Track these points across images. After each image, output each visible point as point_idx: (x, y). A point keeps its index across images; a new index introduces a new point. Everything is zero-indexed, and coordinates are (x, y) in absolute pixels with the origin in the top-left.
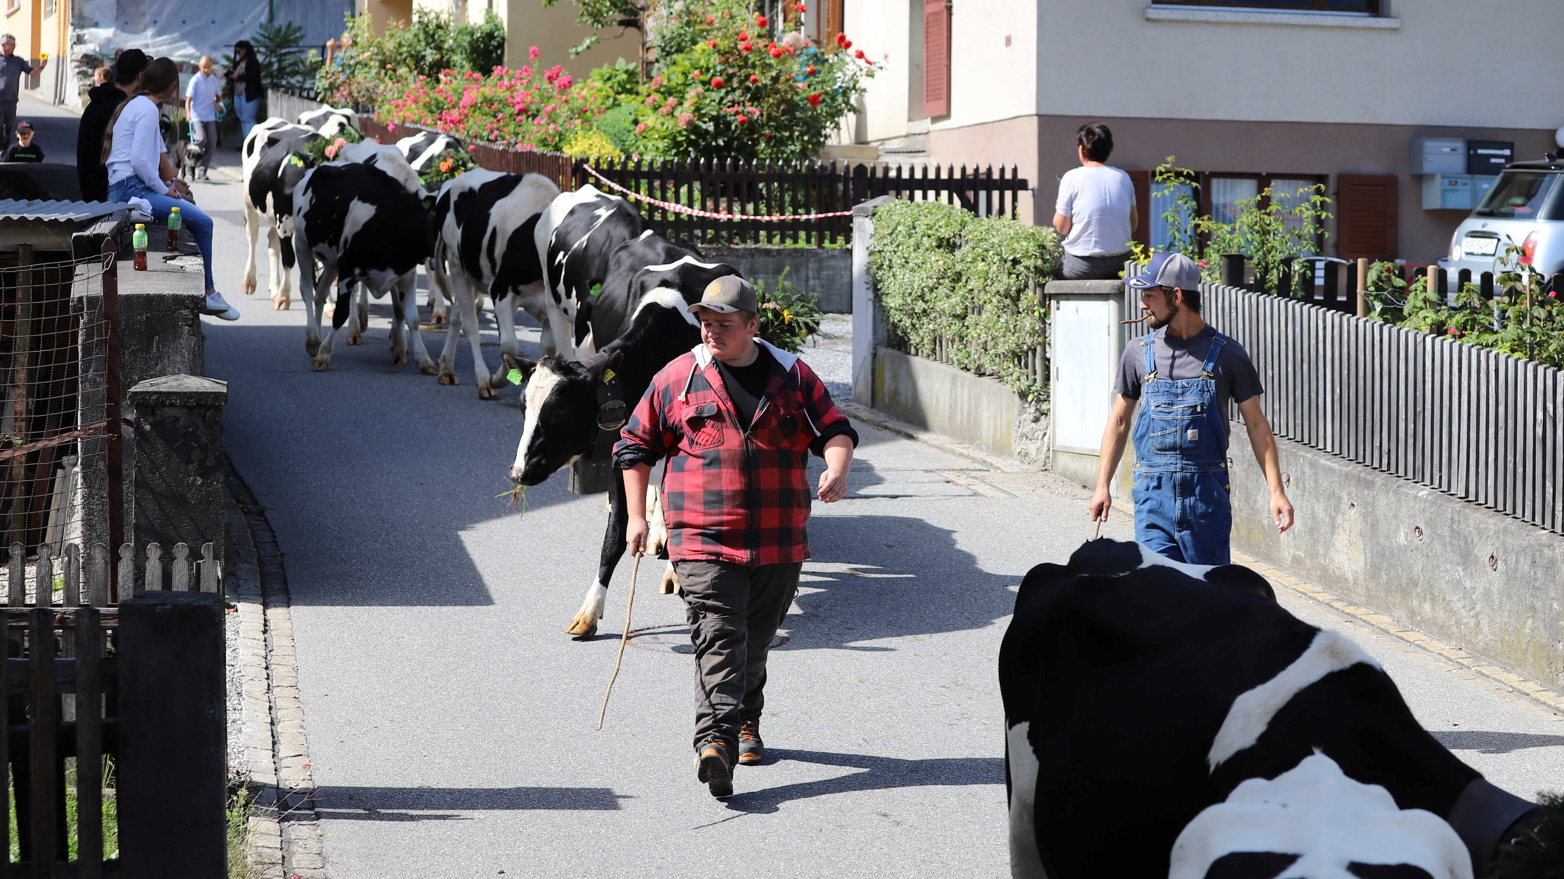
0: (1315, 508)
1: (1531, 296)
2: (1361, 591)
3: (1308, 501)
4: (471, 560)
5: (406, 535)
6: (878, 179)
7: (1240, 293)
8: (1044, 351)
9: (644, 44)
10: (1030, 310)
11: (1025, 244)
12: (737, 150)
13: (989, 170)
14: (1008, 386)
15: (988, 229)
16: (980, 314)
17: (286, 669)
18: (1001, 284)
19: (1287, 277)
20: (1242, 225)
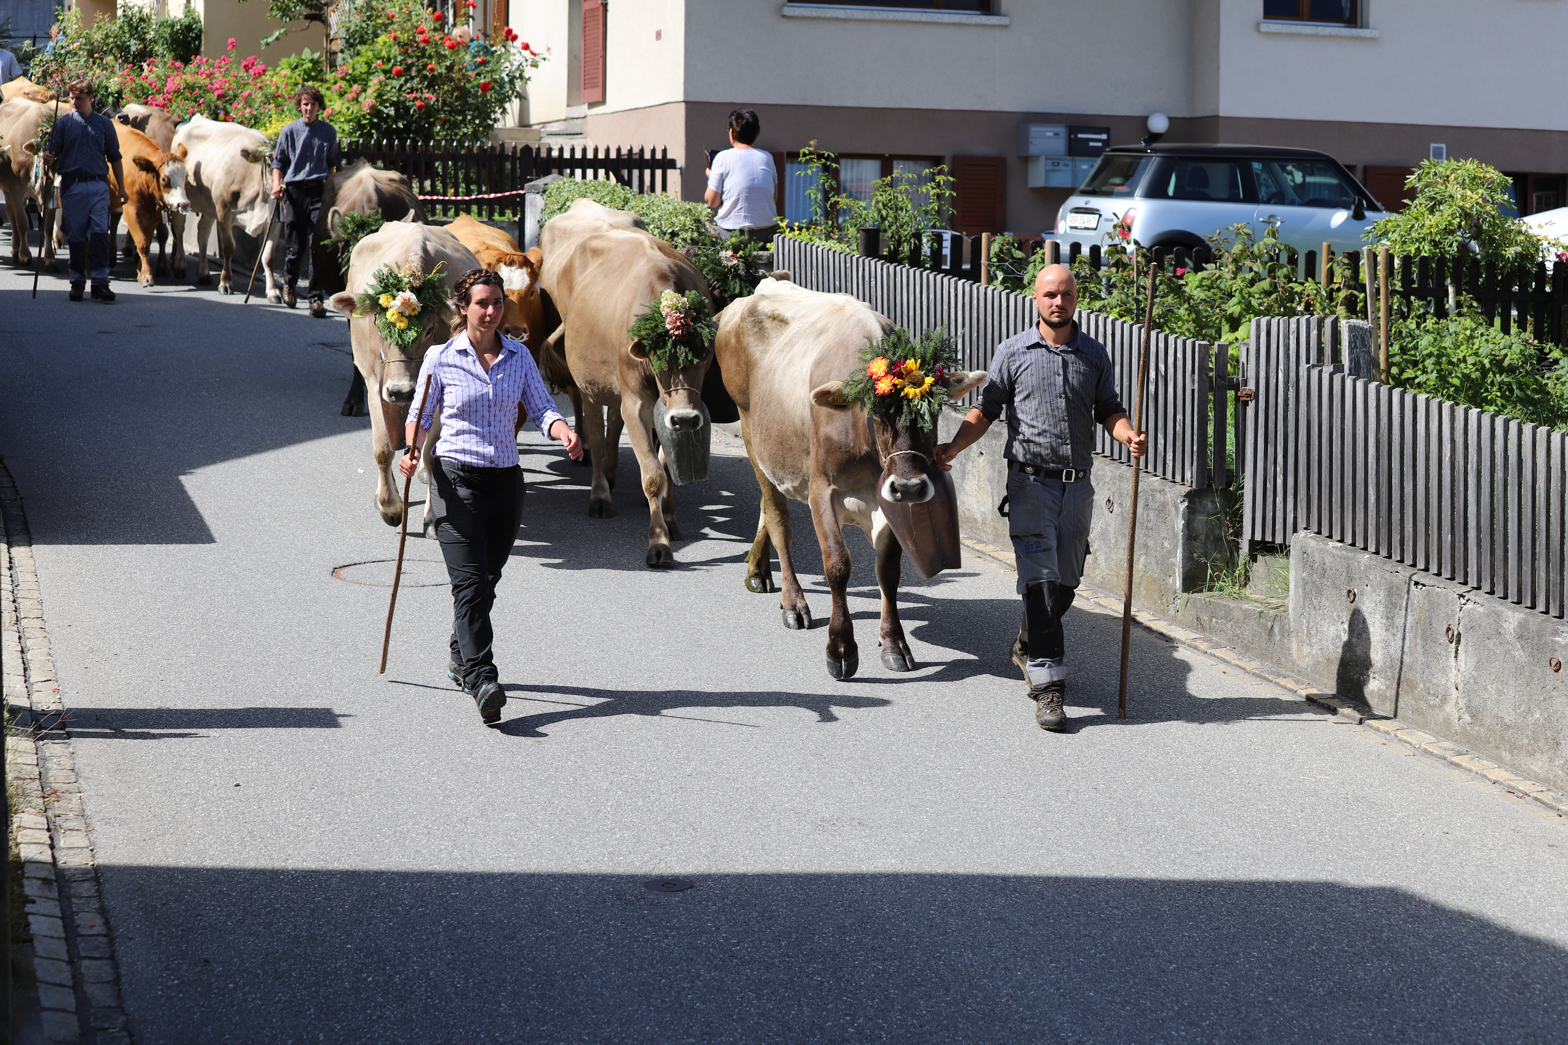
1: (1138, 267)
2: (989, 530)
4: (192, 502)
5: (132, 481)
6: (543, 159)
7: (879, 264)
9: (328, 36)
11: (682, 218)
12: (416, 132)
13: (642, 151)
15: (649, 205)
17: (31, 602)
19: (917, 250)
20: (877, 202)
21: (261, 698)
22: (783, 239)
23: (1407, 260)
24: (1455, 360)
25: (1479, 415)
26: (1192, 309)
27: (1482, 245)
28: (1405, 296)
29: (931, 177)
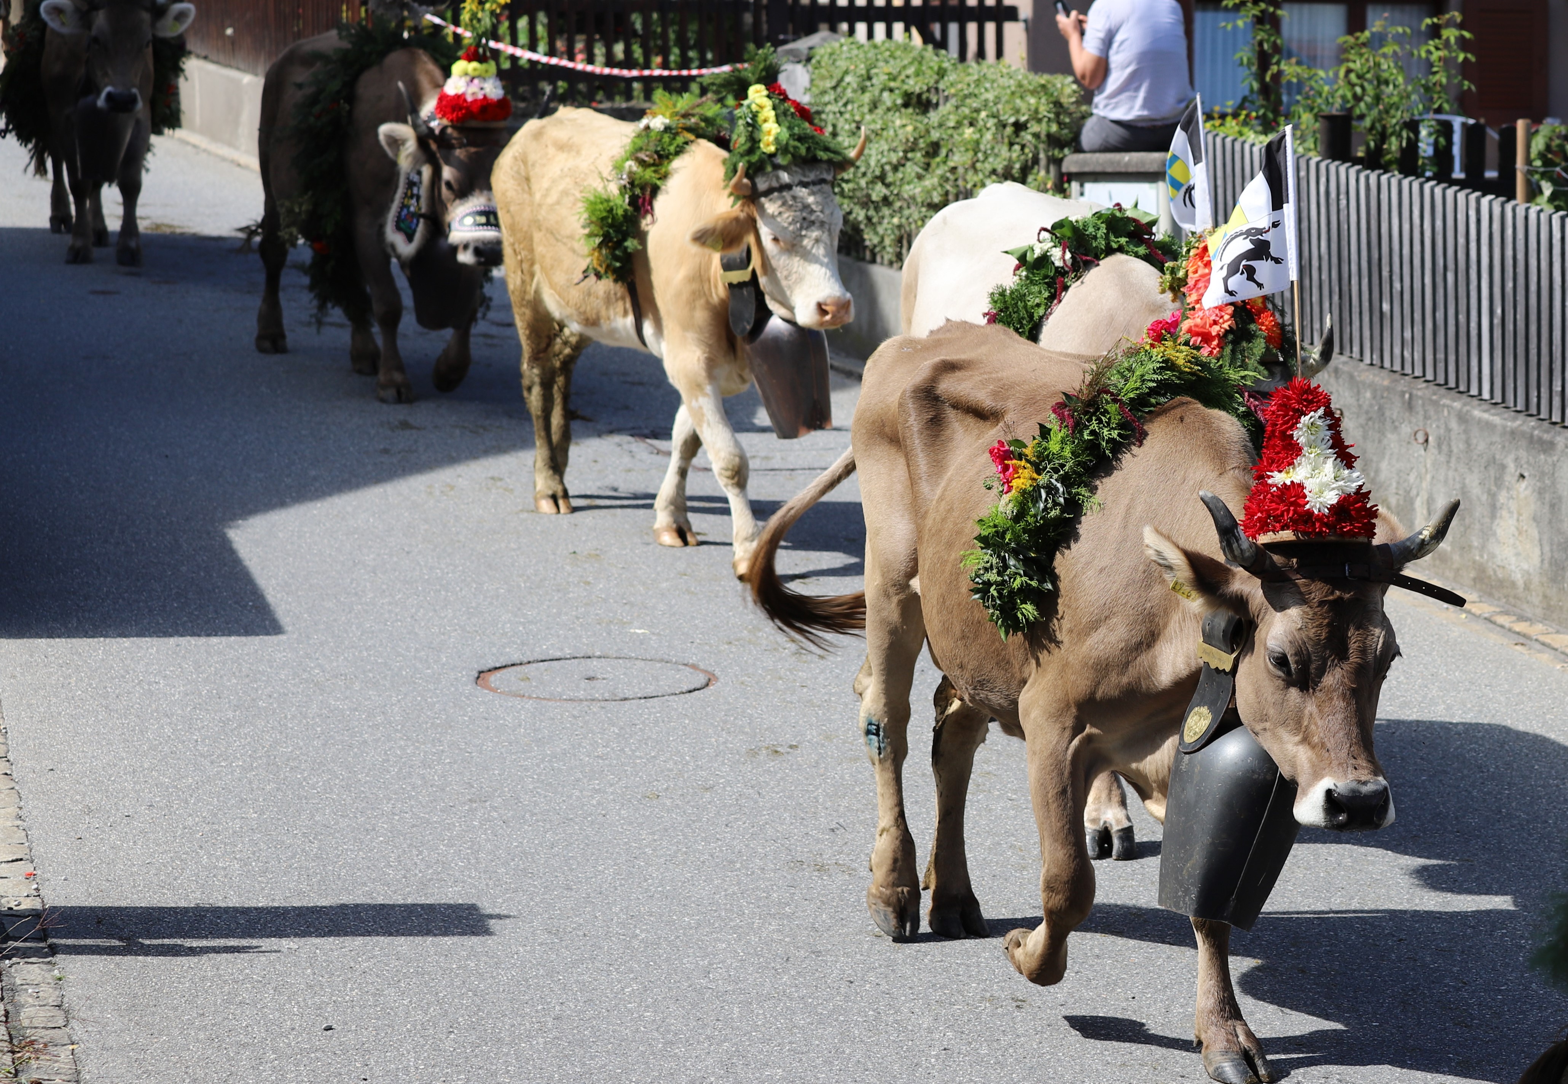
0: (1467, 481)
2: (1536, 600)
3: (1456, 470)
4: (245, 568)
5: (149, 532)
6: (803, 7)
7: (1353, 171)
11: (1033, 101)
15: (978, 80)
18: (999, 160)
19: (1413, 146)
20: (1349, 71)
21: (365, 884)
29: (1435, 32)
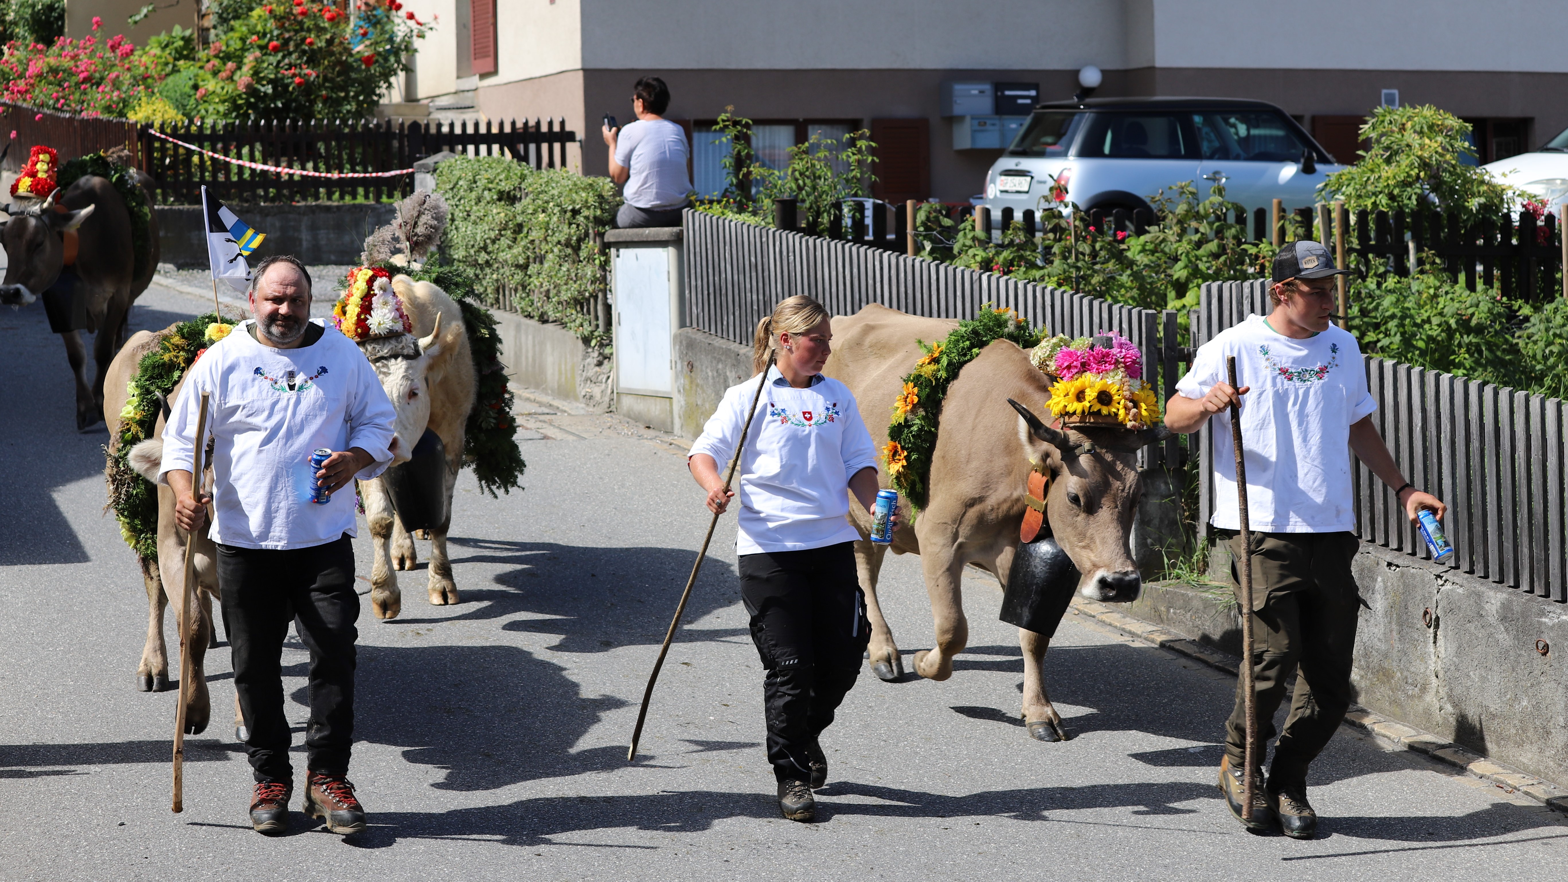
1: (1076, 232)
6: (432, 135)
7: (797, 237)
8: (605, 298)
9: (199, 11)
10: (590, 259)
11: (584, 195)
12: (296, 111)
13: (538, 123)
14: (572, 332)
15: (547, 181)
16: (541, 263)
18: (562, 234)
19: (838, 220)
20: (794, 170)
21: (145, 728)
22: (693, 214)
23: (1363, 215)
24: (1419, 321)
25: (1452, 381)
26: (1136, 276)
27: (1442, 197)
28: (1362, 253)
29: (852, 143)
